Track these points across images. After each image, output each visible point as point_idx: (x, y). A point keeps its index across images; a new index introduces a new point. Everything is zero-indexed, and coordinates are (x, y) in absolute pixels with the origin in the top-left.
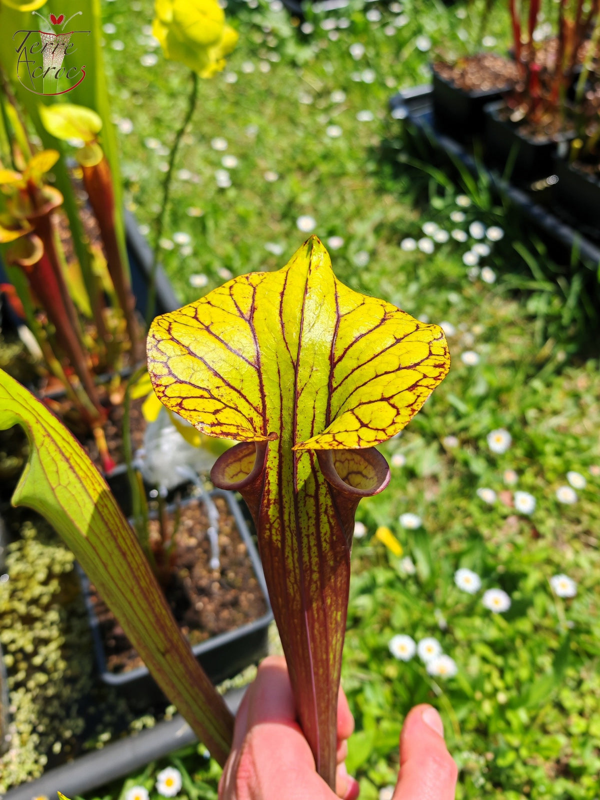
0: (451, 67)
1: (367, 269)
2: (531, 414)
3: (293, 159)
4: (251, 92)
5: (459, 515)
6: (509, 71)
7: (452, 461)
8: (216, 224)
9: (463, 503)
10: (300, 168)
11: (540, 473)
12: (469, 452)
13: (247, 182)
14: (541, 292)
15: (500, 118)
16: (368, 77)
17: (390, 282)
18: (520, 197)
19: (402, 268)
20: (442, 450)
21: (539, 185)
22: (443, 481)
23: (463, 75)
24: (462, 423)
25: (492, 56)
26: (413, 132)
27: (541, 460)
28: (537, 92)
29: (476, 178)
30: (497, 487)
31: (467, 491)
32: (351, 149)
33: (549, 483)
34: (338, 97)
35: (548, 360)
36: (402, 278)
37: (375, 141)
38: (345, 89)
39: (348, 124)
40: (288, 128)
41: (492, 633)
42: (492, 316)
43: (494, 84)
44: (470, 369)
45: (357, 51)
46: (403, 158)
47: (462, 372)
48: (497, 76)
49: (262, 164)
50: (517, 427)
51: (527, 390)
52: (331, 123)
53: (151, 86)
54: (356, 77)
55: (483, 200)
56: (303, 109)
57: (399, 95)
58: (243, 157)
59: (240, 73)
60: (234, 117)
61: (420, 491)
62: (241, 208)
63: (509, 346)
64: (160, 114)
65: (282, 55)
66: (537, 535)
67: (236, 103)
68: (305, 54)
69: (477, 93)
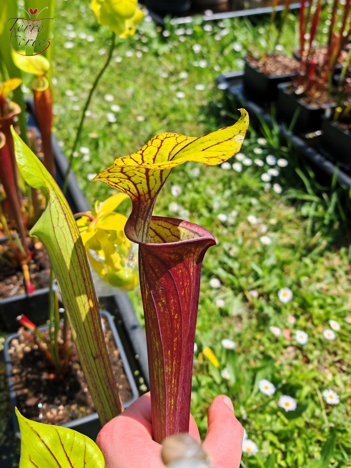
0: (257, 60)
1: (198, 179)
2: (304, 279)
3: (154, 109)
4: (130, 69)
5: (256, 343)
6: (294, 64)
7: (252, 307)
8: (105, 145)
9: (258, 336)
10: (158, 115)
11: (310, 319)
12: (262, 302)
13: (125, 121)
14: (311, 202)
15: (288, 92)
16: (203, 64)
17: (213, 189)
18: (299, 142)
19: (221, 180)
20: (245, 299)
21: (311, 135)
22: (245, 320)
23: (264, 65)
24: (259, 282)
25: (282, 55)
26: (230, 98)
27: (311, 310)
28: (313, 77)
29: (271, 128)
30: (282, 326)
31: (262, 327)
32: (190, 106)
33: (316, 326)
34: (183, 75)
35: (315, 246)
36: (220, 186)
37: (205, 103)
38: (188, 71)
39: (189, 92)
40: (152, 92)
41: (278, 427)
42: (279, 215)
43: (284, 72)
44: (265, 248)
45: (197, 48)
46: (223, 113)
47: (259, 249)
48: (286, 67)
49: (135, 112)
50: (295, 287)
51: (301, 264)
52: (178, 90)
53: (69, 60)
54: (196, 64)
55: (275, 142)
56: (161, 81)
57: (222, 76)
58: (123, 106)
59: (124, 57)
60: (119, 83)
61: (230, 326)
62: (120, 136)
63: (289, 235)
64: (73, 77)
65: (150, 48)
66: (308, 361)
67: (120, 75)
68: (164, 49)
69: (273, 76)
